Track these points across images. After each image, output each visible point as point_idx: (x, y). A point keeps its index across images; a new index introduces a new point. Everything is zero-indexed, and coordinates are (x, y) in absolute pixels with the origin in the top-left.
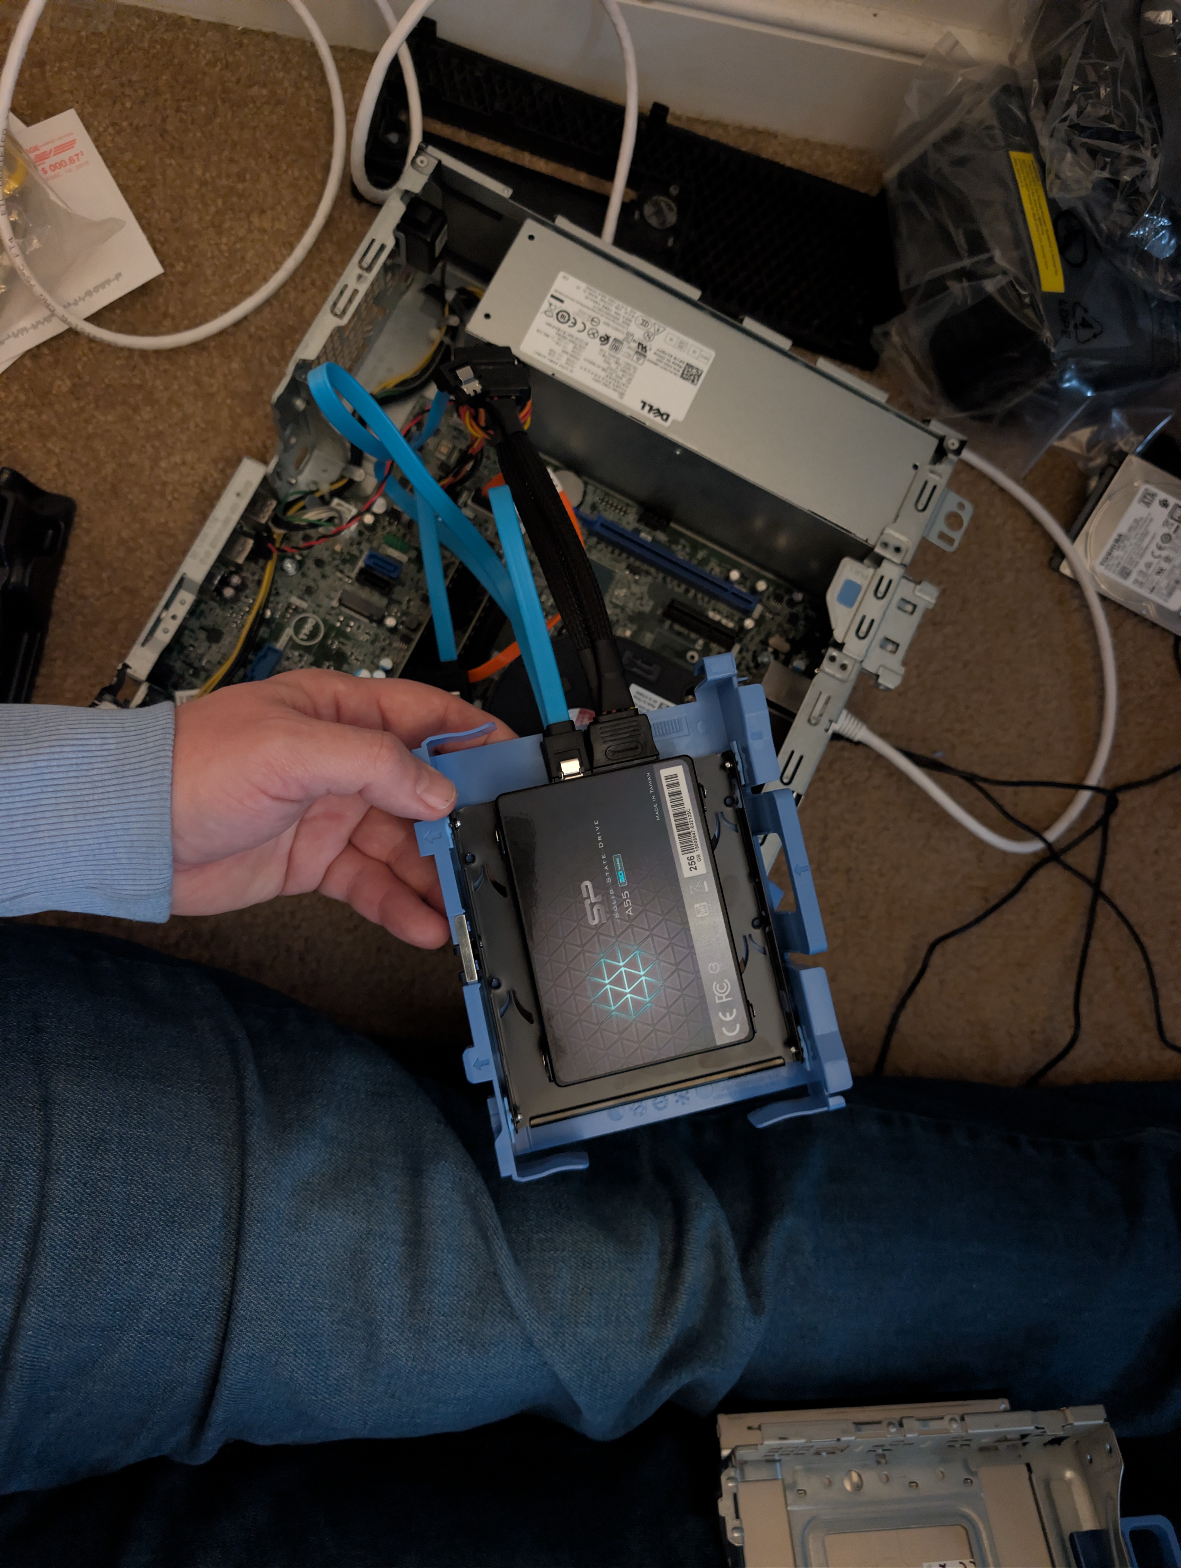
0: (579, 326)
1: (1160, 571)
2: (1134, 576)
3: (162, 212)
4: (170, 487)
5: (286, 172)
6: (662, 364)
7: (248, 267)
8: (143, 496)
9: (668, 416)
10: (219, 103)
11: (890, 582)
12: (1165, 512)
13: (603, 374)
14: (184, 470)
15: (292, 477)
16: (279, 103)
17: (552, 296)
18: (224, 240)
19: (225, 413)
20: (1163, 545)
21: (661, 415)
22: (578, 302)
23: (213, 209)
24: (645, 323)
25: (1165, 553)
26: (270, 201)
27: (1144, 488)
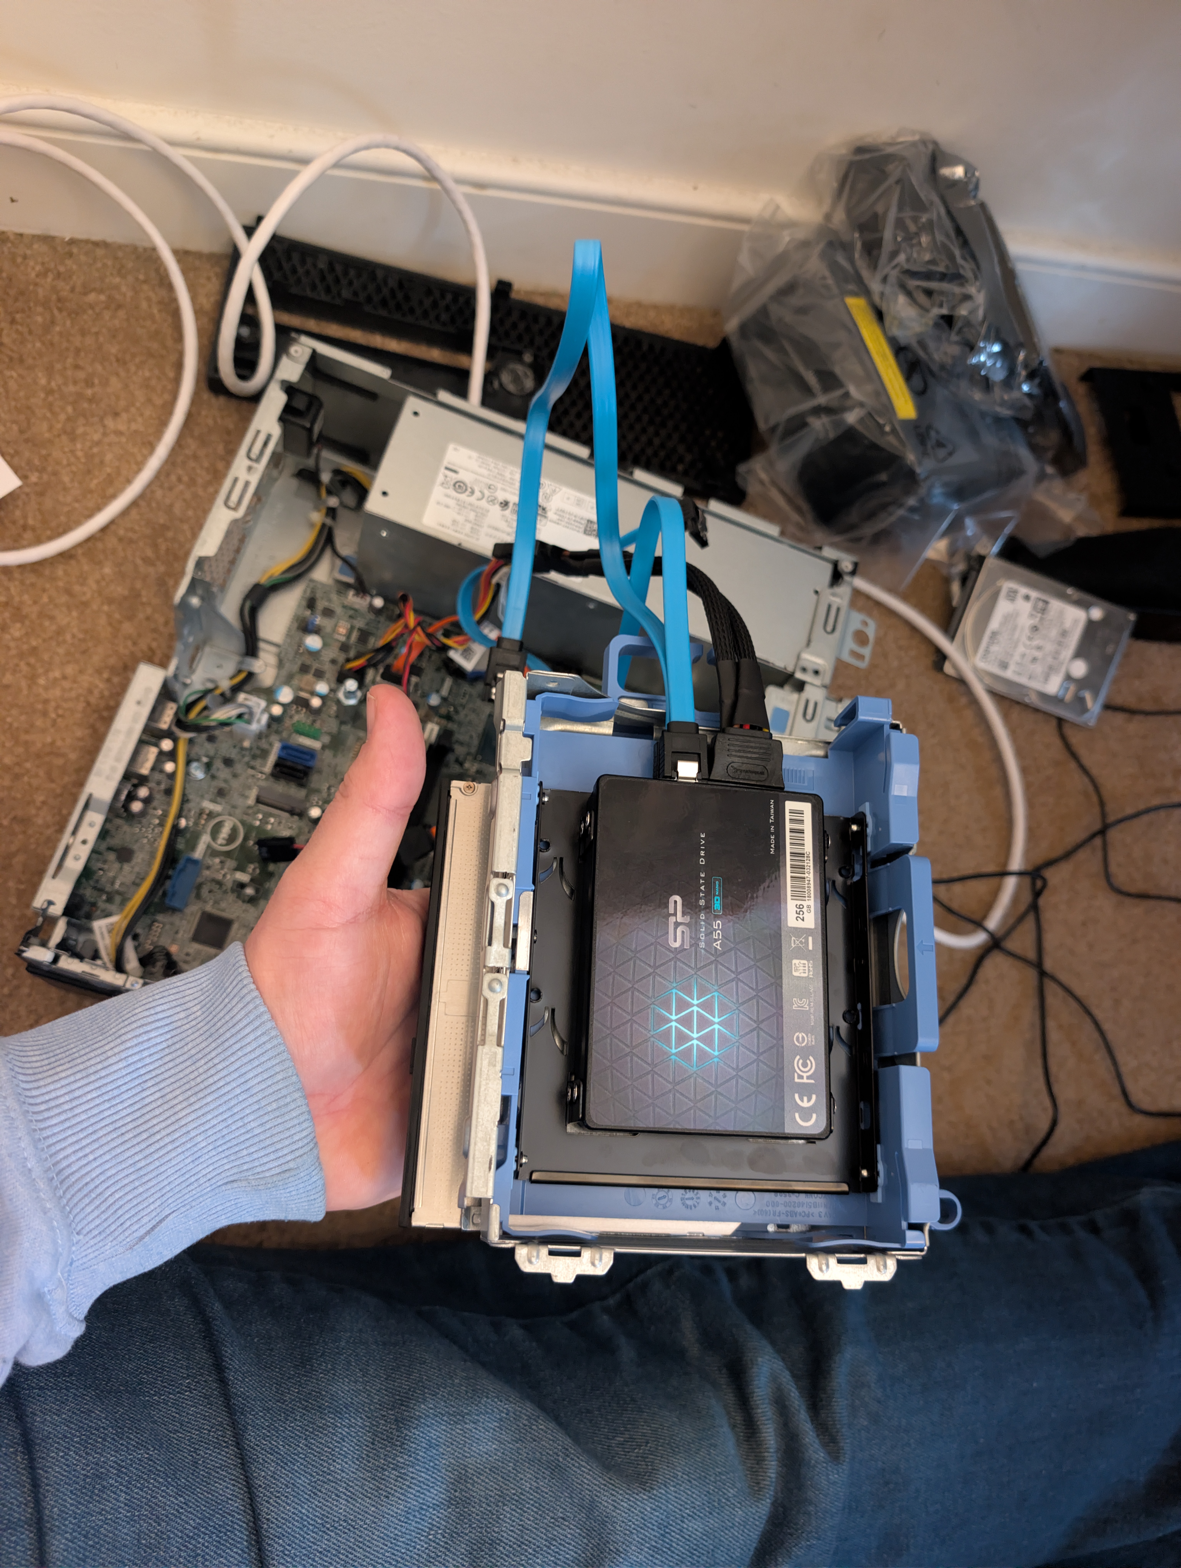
0: (477, 494)
1: (1034, 660)
2: (1012, 667)
3: (8, 424)
4: (53, 704)
5: (136, 373)
6: (563, 523)
7: (109, 470)
8: (23, 718)
10: (56, 312)
11: (816, 704)
12: (1029, 604)
14: (66, 684)
15: (187, 677)
16: (119, 307)
17: (447, 468)
18: (79, 446)
19: (103, 620)
20: (1033, 636)
22: (473, 472)
23: (62, 417)
25: (1036, 643)
26: (122, 403)
27: (1007, 585)
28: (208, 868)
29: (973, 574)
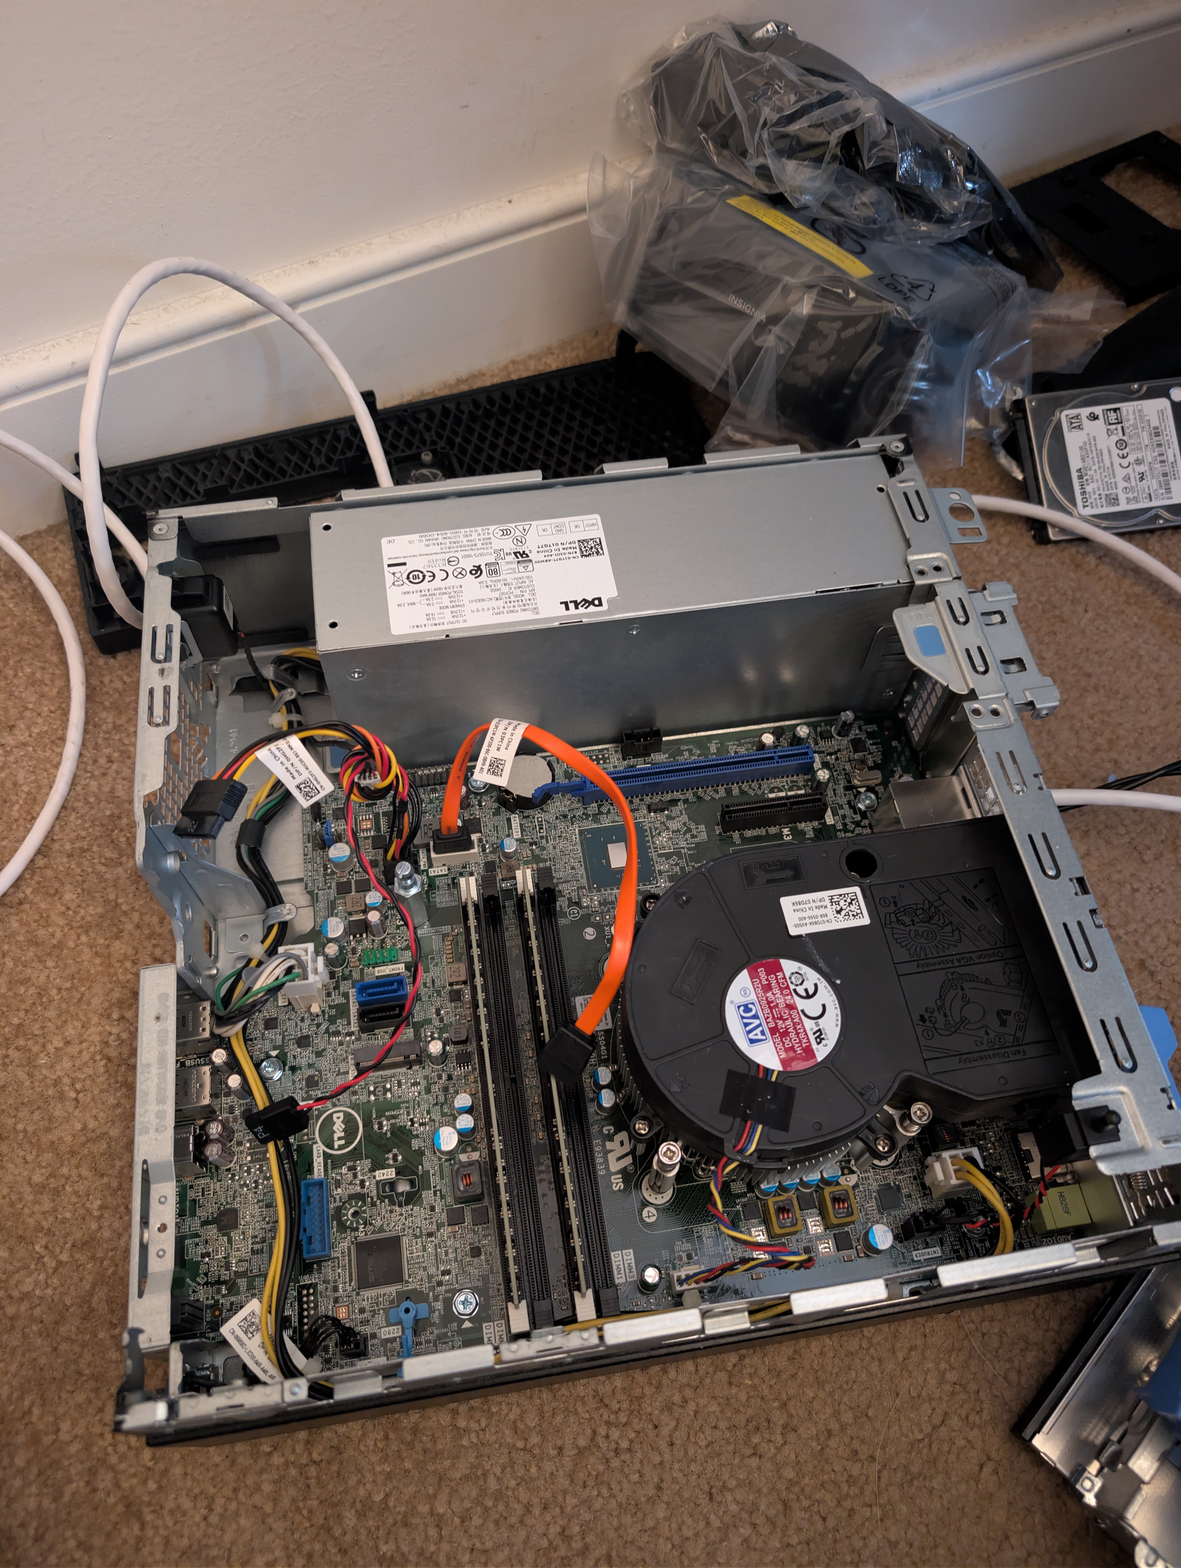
0: (440, 575)
1: (1142, 476)
2: (1122, 498)
4: (66, 1081)
5: (16, 676)
6: (554, 557)
7: (26, 789)
8: (37, 1116)
9: (599, 599)
11: (960, 602)
12: (1100, 422)
13: (500, 603)
14: (73, 1050)
15: (210, 968)
17: (389, 566)
19: (87, 952)
20: (1125, 452)
21: (592, 603)
22: (421, 555)
24: (506, 533)
25: (1131, 458)
26: (13, 712)
27: (1065, 415)
28: (338, 1184)
29: (1020, 424)
